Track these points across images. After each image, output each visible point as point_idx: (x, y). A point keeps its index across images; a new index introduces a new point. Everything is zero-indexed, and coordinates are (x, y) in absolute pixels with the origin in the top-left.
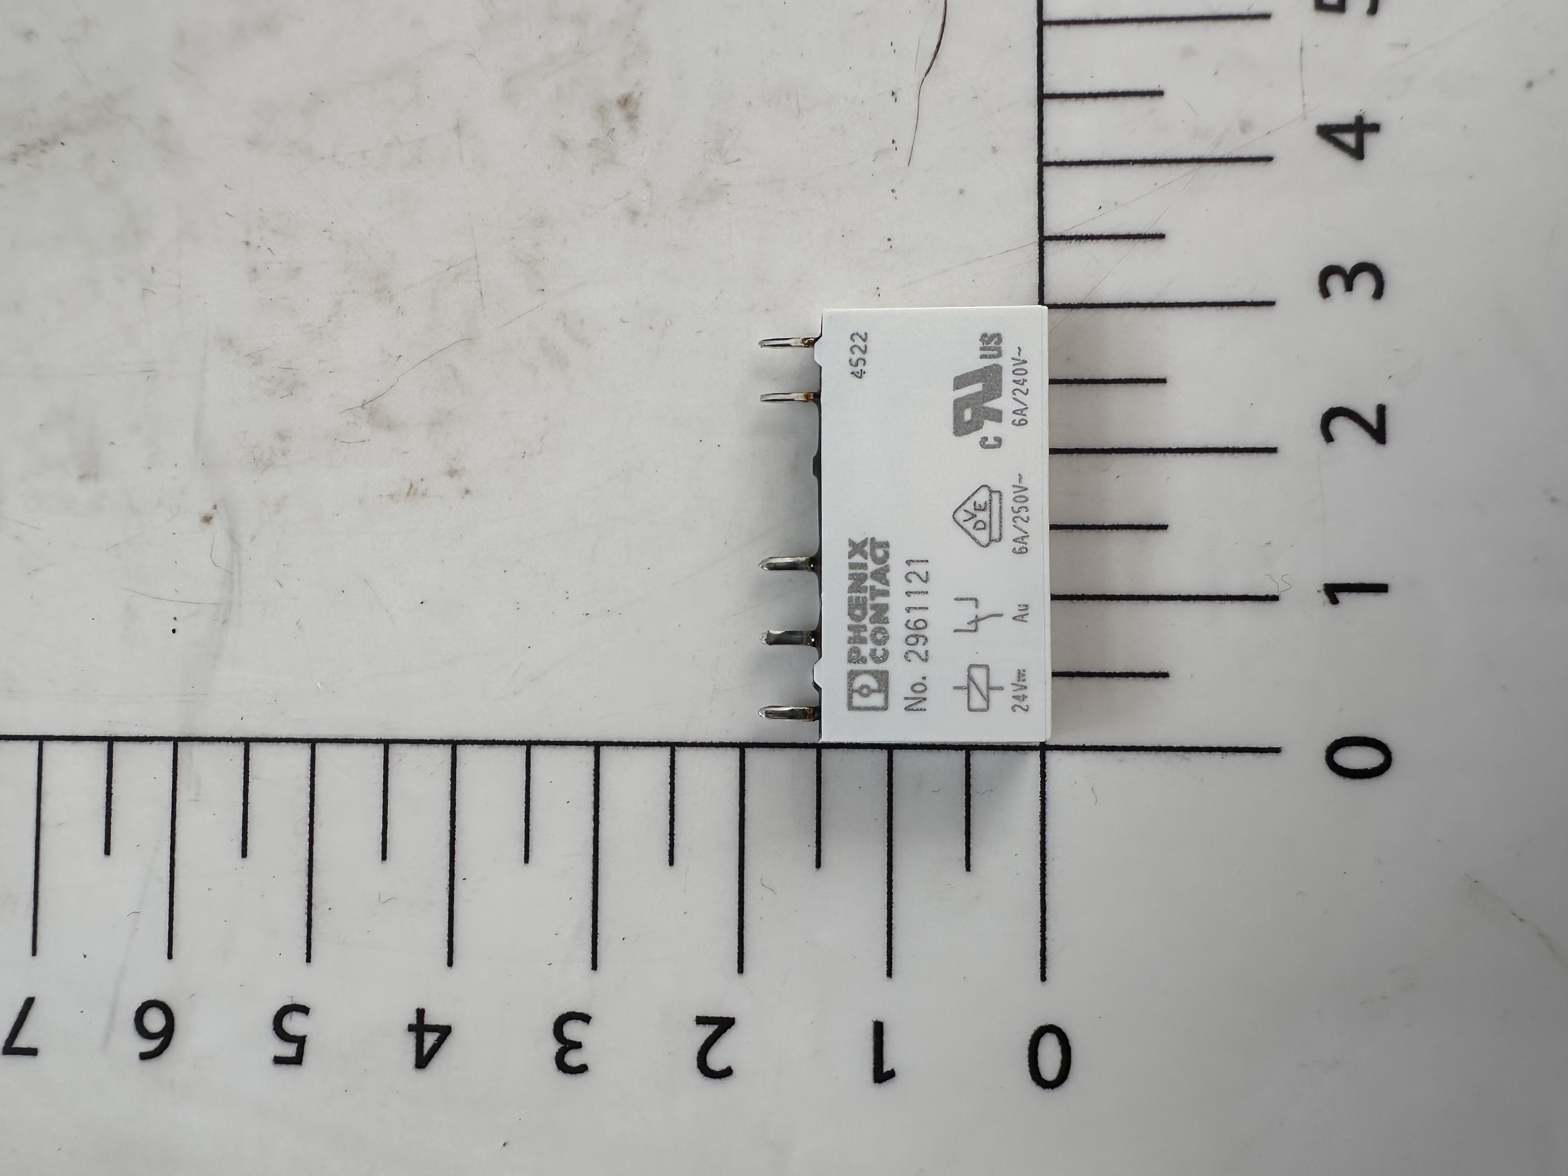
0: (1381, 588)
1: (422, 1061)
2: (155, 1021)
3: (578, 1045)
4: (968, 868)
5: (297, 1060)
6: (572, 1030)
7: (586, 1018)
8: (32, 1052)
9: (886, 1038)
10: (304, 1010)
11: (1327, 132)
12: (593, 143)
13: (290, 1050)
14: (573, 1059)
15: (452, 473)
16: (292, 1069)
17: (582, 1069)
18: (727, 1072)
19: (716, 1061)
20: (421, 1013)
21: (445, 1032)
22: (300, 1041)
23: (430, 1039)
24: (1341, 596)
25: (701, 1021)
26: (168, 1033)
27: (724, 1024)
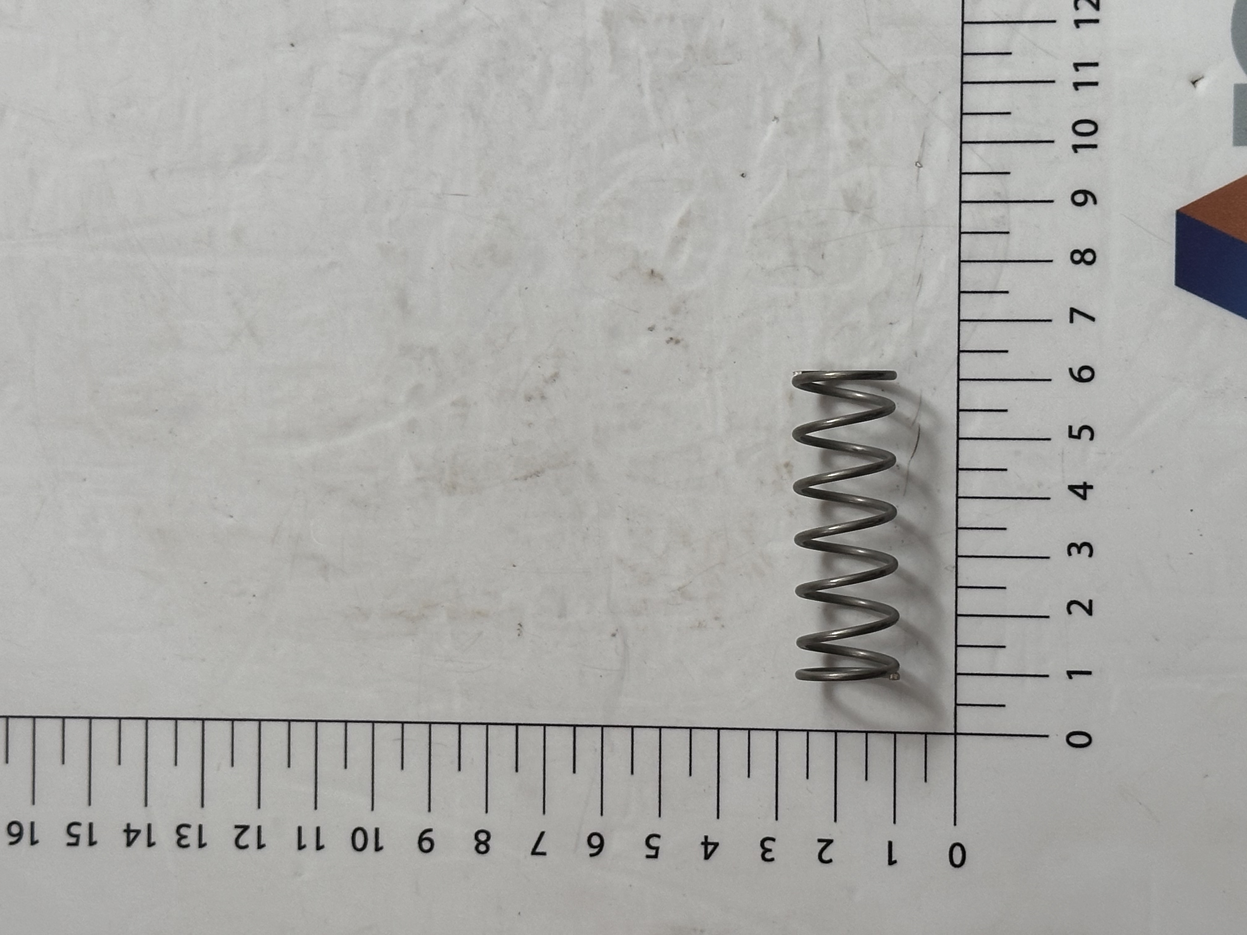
0: (1089, 673)
1: (707, 857)
2: (596, 841)
3: (770, 850)
4: (926, 781)
5: (656, 856)
6: (768, 845)
7: (773, 840)
8: (544, 854)
9: (893, 848)
10: (658, 836)
11: (1072, 488)
12: (774, 482)
13: (653, 853)
14: (768, 856)
15: (716, 618)
16: (654, 859)
17: (772, 859)
18: (830, 861)
19: (825, 857)
20: (706, 838)
21: (716, 845)
22: (657, 849)
23: (710, 848)
24: (1073, 676)
25: (820, 841)
26: (601, 846)
27: (829, 842)
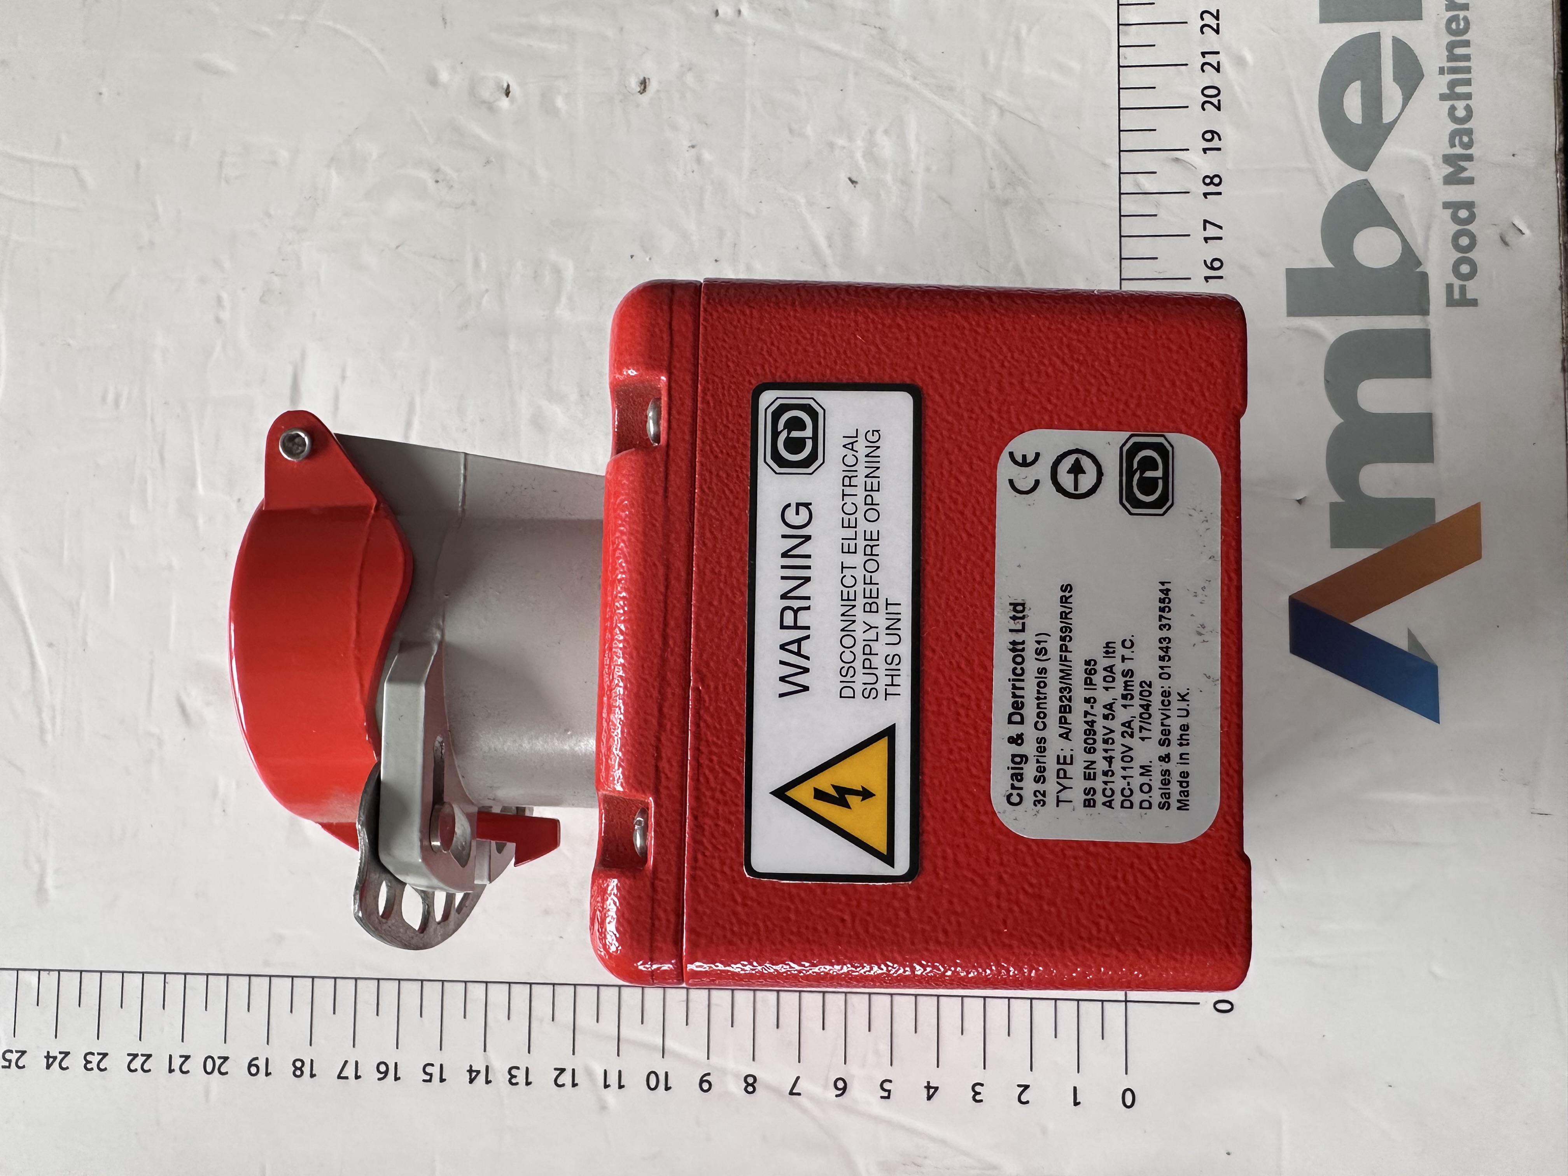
1: (929, 1098)
2: (840, 1084)
3: (980, 1093)
4: (1103, 1038)
5: (888, 1097)
6: (978, 1089)
7: (982, 1085)
8: (799, 1094)
9: (1077, 1091)
10: (890, 1081)
13: (886, 1094)
14: (978, 1097)
16: (887, 1100)
17: (981, 1101)
18: (1027, 1102)
19: (1023, 1099)
20: (928, 1083)
21: (936, 1089)
22: (889, 1091)
23: (932, 1091)
25: (1019, 1086)
26: (844, 1089)
27: (1026, 1087)
